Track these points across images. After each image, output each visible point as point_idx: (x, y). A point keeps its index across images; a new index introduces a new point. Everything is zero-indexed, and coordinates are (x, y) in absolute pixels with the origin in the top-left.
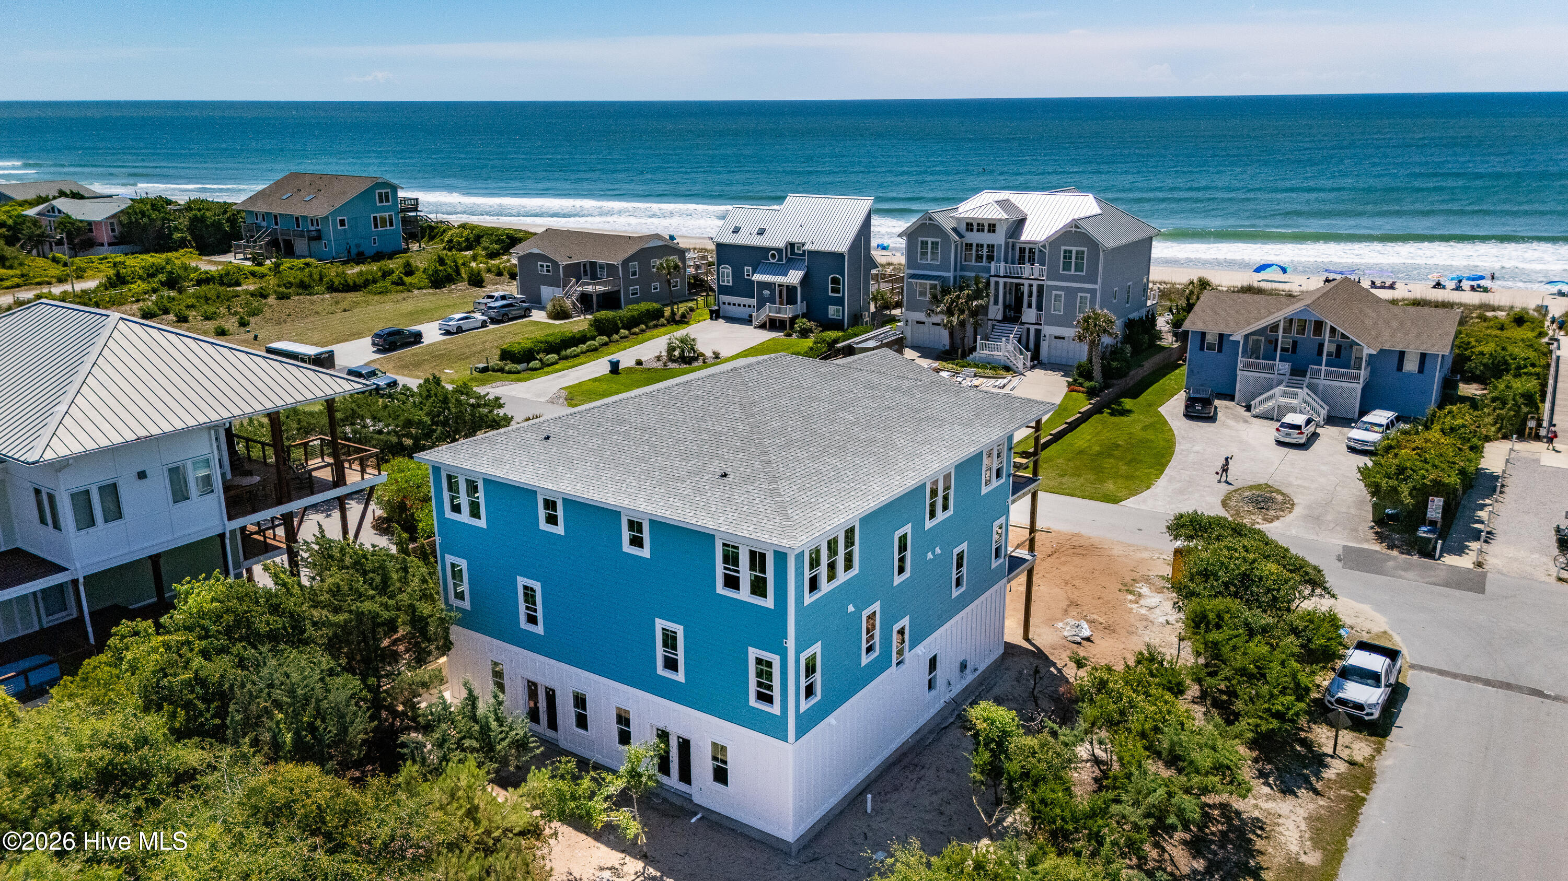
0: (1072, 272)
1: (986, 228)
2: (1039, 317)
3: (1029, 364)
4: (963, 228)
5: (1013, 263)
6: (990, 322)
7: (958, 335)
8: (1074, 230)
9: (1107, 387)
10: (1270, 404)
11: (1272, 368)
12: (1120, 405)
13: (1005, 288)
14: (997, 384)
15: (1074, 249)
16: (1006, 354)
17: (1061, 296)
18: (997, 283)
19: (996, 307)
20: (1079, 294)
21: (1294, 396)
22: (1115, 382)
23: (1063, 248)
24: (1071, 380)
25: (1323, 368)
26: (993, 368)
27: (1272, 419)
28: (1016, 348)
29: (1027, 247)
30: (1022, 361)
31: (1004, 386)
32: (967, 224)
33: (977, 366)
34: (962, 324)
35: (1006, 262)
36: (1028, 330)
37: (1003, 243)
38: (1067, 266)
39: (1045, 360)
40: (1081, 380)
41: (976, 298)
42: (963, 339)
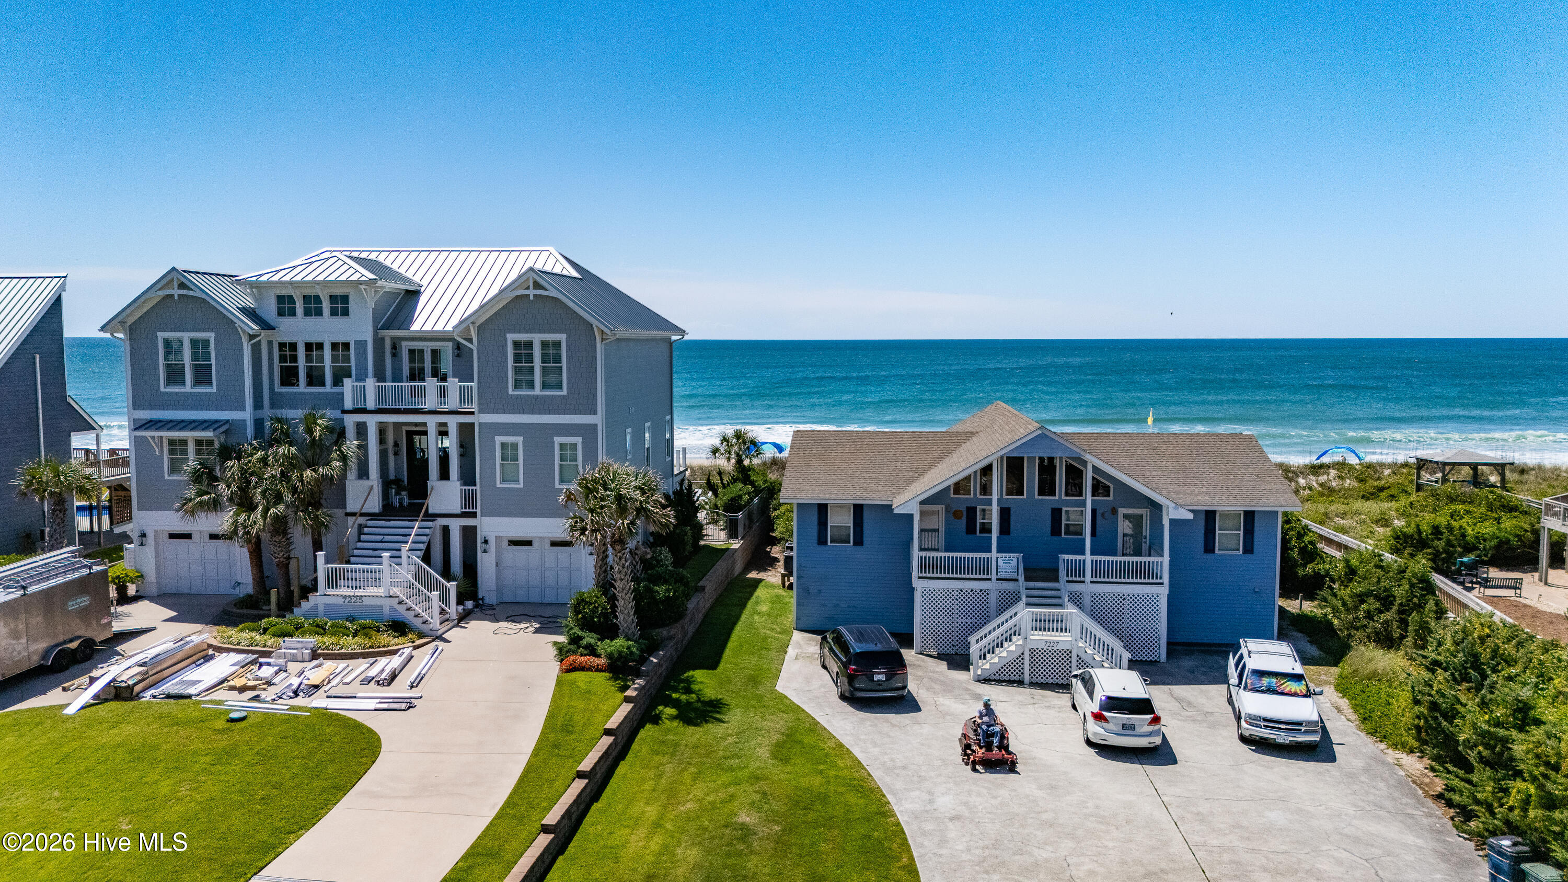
0: (538, 391)
1: (326, 306)
2: (469, 499)
3: (454, 610)
4: (270, 310)
5: (397, 378)
6: (351, 520)
7: (271, 554)
8: (532, 292)
9: (652, 649)
10: (1011, 649)
11: (985, 567)
12: (688, 691)
13: (382, 440)
14: (373, 672)
15: (537, 338)
16: (395, 591)
17: (515, 446)
18: (361, 430)
19: (364, 483)
20: (558, 440)
21: (1060, 625)
22: (664, 632)
23: (511, 337)
24: (562, 639)
25: (1088, 558)
26: (364, 631)
27: (1020, 683)
28: (419, 575)
29: (428, 346)
30: (436, 604)
31: (393, 676)
32: (280, 299)
33: (320, 630)
34: (280, 526)
35: (380, 376)
36: (446, 530)
37: (368, 337)
38: (524, 379)
39: (491, 599)
40: (589, 638)
41: (311, 464)
42: (284, 566)
